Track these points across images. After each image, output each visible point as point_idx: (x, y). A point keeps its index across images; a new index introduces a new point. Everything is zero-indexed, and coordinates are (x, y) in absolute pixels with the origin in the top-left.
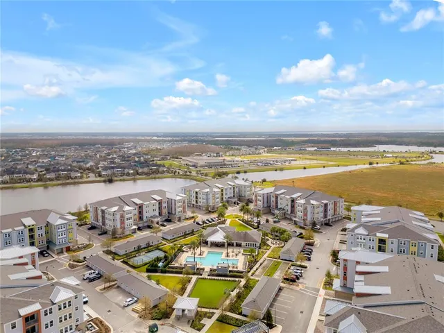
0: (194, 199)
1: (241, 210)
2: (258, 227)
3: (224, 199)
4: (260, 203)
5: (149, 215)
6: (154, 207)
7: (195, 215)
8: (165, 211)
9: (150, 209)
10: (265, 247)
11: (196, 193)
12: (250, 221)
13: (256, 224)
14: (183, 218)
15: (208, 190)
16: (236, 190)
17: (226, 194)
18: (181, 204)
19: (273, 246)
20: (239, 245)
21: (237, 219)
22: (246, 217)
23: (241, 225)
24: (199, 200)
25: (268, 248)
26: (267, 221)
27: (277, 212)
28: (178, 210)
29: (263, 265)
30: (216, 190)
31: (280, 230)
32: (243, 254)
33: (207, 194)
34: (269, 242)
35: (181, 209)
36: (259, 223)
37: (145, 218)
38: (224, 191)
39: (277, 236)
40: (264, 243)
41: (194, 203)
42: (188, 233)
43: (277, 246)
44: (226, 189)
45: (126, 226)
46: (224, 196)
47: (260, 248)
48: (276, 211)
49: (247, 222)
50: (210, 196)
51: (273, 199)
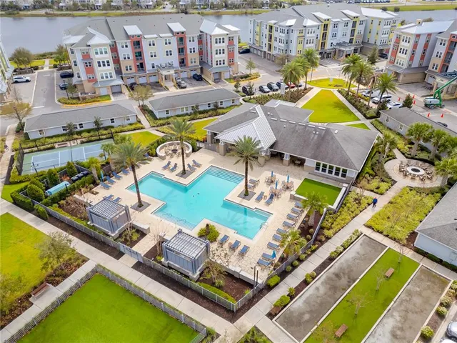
0: (266, 41)
1: (347, 70)
2: (378, 115)
3: (328, 47)
4: (403, 59)
5: (157, 62)
6: (168, 48)
7: (253, 71)
8: (193, 58)
9: (160, 49)
10: (375, 183)
11: (271, 27)
12: (365, 98)
13: (375, 107)
14: (226, 75)
15: (291, 22)
16: (359, 28)
17: (334, 35)
18: (224, 46)
19: (402, 182)
20: (298, 162)
21: (335, 91)
22: (356, 88)
23: (339, 105)
24: (274, 44)
25: (384, 186)
26: (408, 103)
27: (441, 82)
28: (217, 57)
29: (336, 265)
30: (309, 23)
31: (439, 136)
32: (293, 198)
33: (289, 30)
34: (391, 167)
35: (224, 57)
36: (382, 106)
37: (148, 67)
38: (330, 28)
39: (422, 149)
40: (374, 168)
41: (266, 49)
42: (201, 109)
43: (416, 184)
44: (335, 25)
45: (99, 79)
46: (329, 41)
47: (355, 184)
48: (438, 79)
49: (354, 100)
50: (294, 36)
51: (441, 49)
